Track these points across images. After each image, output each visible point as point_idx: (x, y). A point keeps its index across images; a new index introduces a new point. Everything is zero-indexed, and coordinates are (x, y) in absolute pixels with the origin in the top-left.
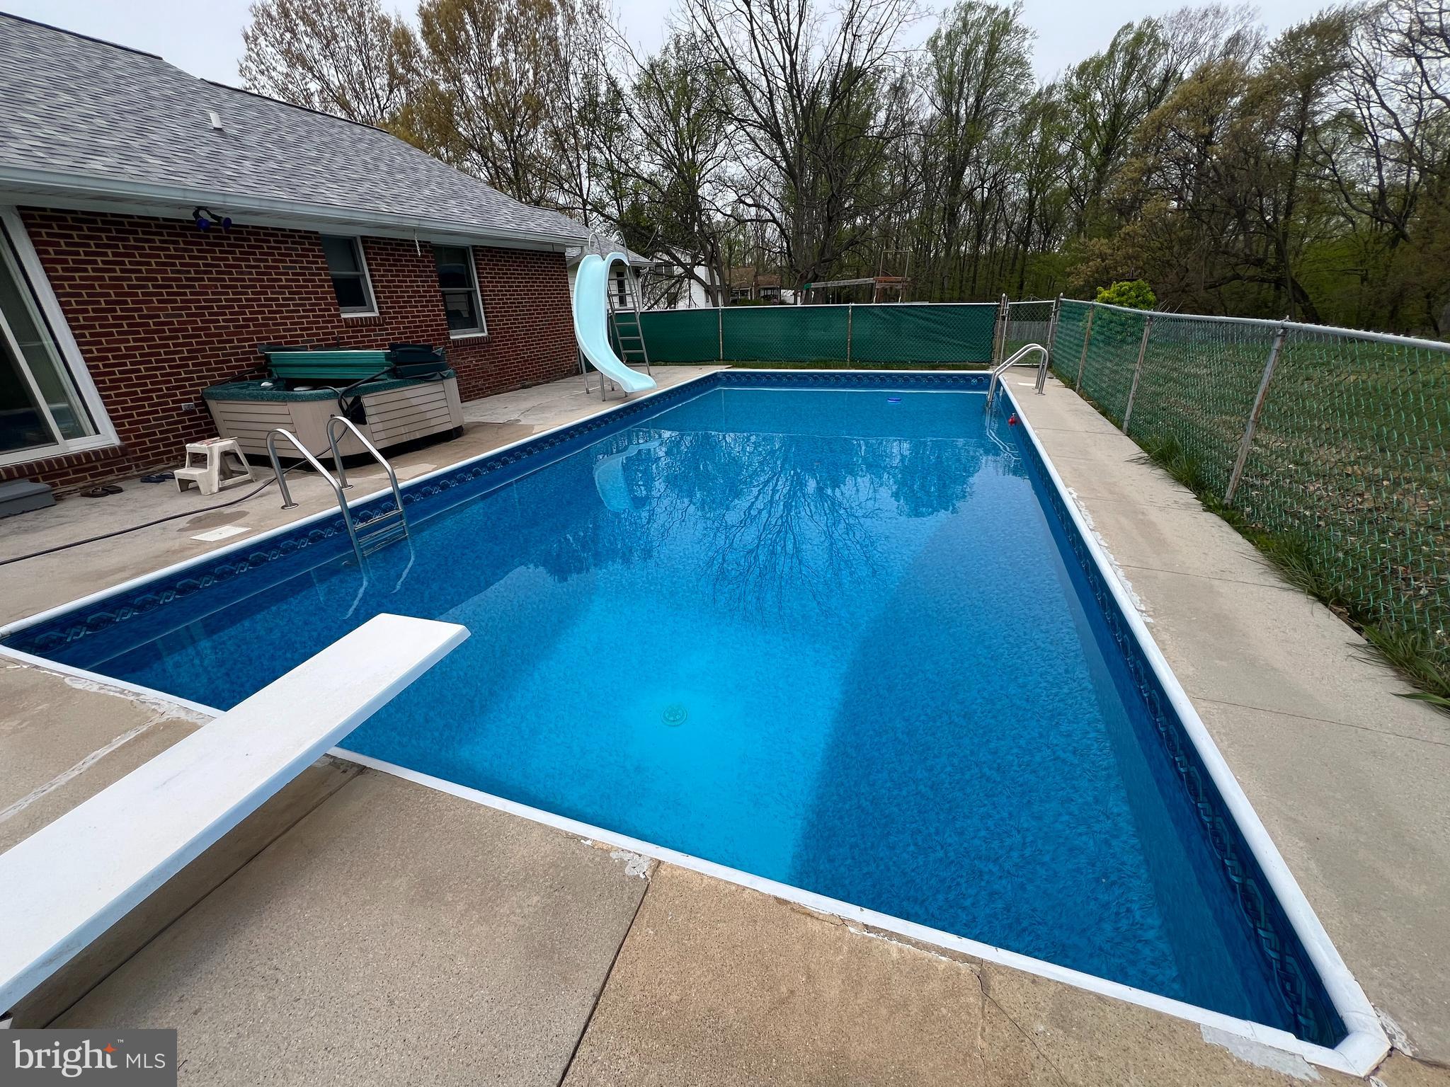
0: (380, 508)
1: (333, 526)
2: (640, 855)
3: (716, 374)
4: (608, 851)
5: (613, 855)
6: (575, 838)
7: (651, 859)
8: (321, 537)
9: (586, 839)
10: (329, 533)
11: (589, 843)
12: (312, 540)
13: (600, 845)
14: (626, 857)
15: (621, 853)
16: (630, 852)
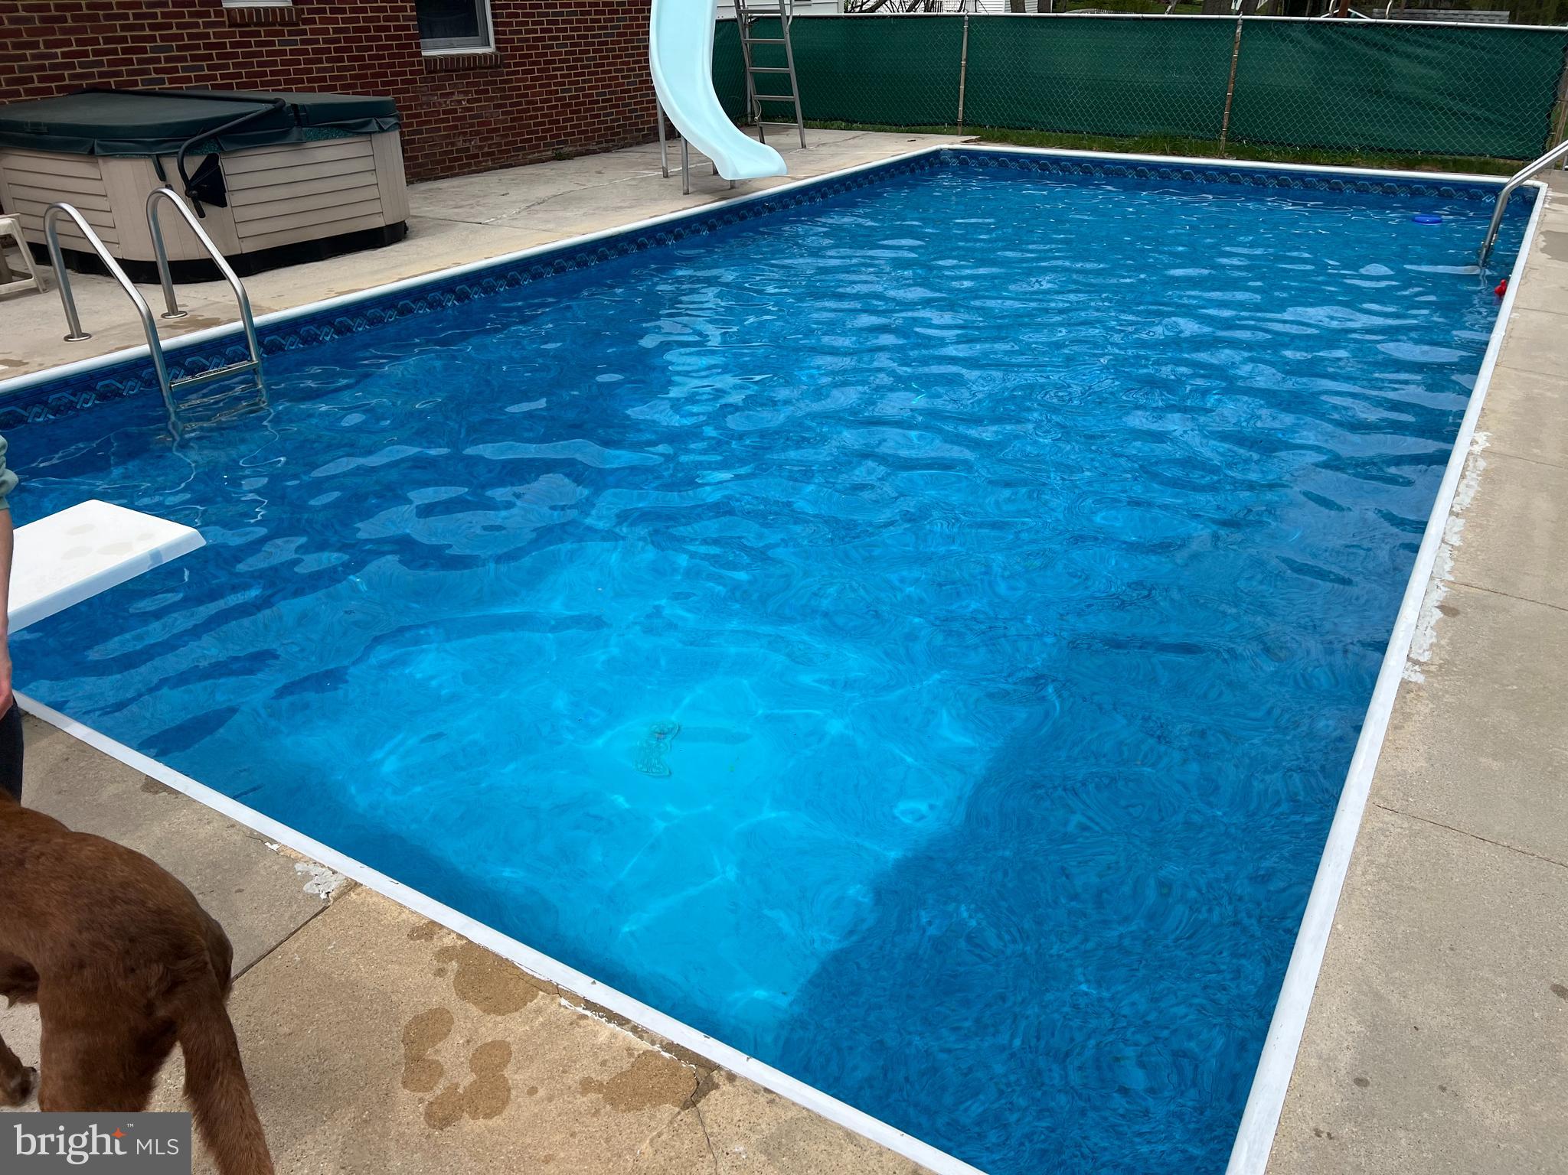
0: (223, 355)
1: (138, 377)
2: (334, 872)
3: (936, 154)
4: (295, 861)
5: (299, 867)
6: (261, 839)
7: (347, 878)
8: (118, 393)
9: (273, 842)
10: (131, 388)
11: (275, 847)
12: (102, 397)
13: (288, 852)
14: (314, 870)
15: (311, 866)
16: (323, 866)
